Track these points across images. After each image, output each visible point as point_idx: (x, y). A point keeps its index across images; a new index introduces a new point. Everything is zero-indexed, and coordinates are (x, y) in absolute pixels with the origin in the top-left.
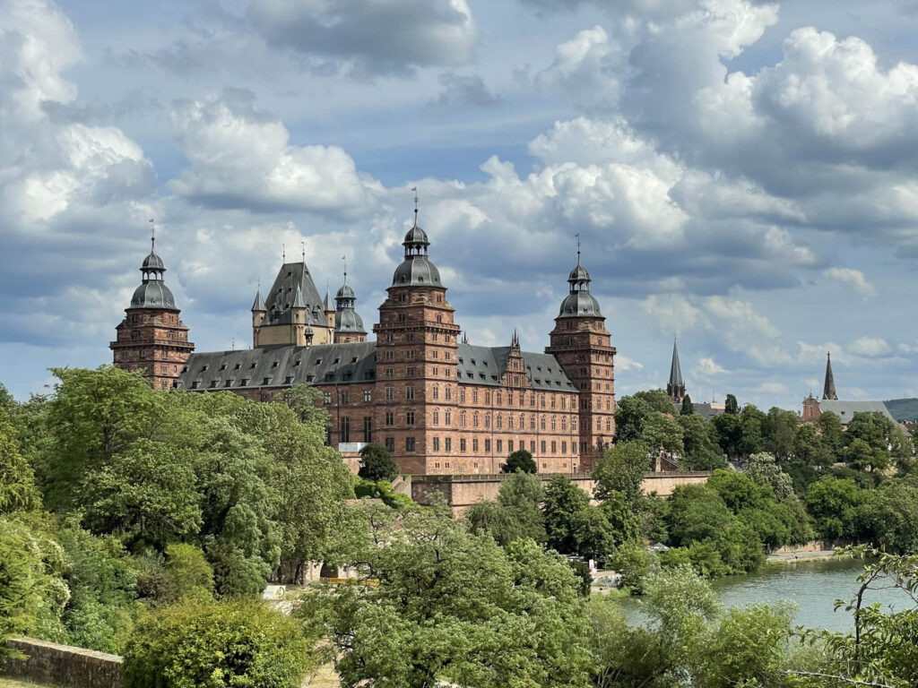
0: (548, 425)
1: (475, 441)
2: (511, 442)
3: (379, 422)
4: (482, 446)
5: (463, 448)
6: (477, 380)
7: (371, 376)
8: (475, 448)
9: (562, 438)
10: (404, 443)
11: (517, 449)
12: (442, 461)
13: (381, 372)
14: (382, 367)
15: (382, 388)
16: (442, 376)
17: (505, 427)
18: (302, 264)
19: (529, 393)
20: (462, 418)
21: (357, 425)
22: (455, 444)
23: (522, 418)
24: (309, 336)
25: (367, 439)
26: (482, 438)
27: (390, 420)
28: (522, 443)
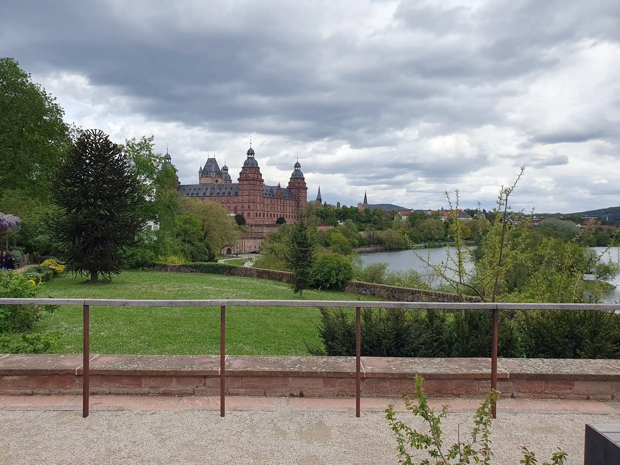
0: (288, 210)
1: (267, 214)
2: (277, 215)
3: (239, 207)
4: (269, 216)
5: (264, 216)
6: (268, 196)
7: (237, 194)
8: (267, 216)
9: (292, 214)
10: (247, 214)
11: (279, 217)
12: (258, 220)
13: (240, 193)
14: (240, 191)
15: (240, 198)
16: (259, 194)
17: (276, 210)
18: (214, 158)
19: (283, 200)
20: (263, 207)
21: (233, 208)
22: (262, 215)
23: (281, 208)
24: (217, 181)
25: (235, 213)
26: (269, 213)
27: (243, 207)
28: (280, 215)
